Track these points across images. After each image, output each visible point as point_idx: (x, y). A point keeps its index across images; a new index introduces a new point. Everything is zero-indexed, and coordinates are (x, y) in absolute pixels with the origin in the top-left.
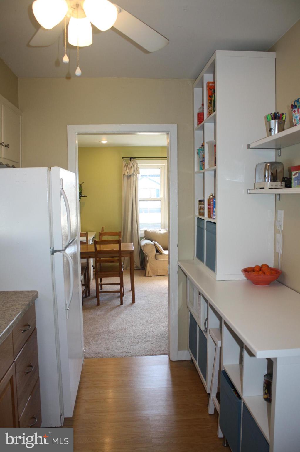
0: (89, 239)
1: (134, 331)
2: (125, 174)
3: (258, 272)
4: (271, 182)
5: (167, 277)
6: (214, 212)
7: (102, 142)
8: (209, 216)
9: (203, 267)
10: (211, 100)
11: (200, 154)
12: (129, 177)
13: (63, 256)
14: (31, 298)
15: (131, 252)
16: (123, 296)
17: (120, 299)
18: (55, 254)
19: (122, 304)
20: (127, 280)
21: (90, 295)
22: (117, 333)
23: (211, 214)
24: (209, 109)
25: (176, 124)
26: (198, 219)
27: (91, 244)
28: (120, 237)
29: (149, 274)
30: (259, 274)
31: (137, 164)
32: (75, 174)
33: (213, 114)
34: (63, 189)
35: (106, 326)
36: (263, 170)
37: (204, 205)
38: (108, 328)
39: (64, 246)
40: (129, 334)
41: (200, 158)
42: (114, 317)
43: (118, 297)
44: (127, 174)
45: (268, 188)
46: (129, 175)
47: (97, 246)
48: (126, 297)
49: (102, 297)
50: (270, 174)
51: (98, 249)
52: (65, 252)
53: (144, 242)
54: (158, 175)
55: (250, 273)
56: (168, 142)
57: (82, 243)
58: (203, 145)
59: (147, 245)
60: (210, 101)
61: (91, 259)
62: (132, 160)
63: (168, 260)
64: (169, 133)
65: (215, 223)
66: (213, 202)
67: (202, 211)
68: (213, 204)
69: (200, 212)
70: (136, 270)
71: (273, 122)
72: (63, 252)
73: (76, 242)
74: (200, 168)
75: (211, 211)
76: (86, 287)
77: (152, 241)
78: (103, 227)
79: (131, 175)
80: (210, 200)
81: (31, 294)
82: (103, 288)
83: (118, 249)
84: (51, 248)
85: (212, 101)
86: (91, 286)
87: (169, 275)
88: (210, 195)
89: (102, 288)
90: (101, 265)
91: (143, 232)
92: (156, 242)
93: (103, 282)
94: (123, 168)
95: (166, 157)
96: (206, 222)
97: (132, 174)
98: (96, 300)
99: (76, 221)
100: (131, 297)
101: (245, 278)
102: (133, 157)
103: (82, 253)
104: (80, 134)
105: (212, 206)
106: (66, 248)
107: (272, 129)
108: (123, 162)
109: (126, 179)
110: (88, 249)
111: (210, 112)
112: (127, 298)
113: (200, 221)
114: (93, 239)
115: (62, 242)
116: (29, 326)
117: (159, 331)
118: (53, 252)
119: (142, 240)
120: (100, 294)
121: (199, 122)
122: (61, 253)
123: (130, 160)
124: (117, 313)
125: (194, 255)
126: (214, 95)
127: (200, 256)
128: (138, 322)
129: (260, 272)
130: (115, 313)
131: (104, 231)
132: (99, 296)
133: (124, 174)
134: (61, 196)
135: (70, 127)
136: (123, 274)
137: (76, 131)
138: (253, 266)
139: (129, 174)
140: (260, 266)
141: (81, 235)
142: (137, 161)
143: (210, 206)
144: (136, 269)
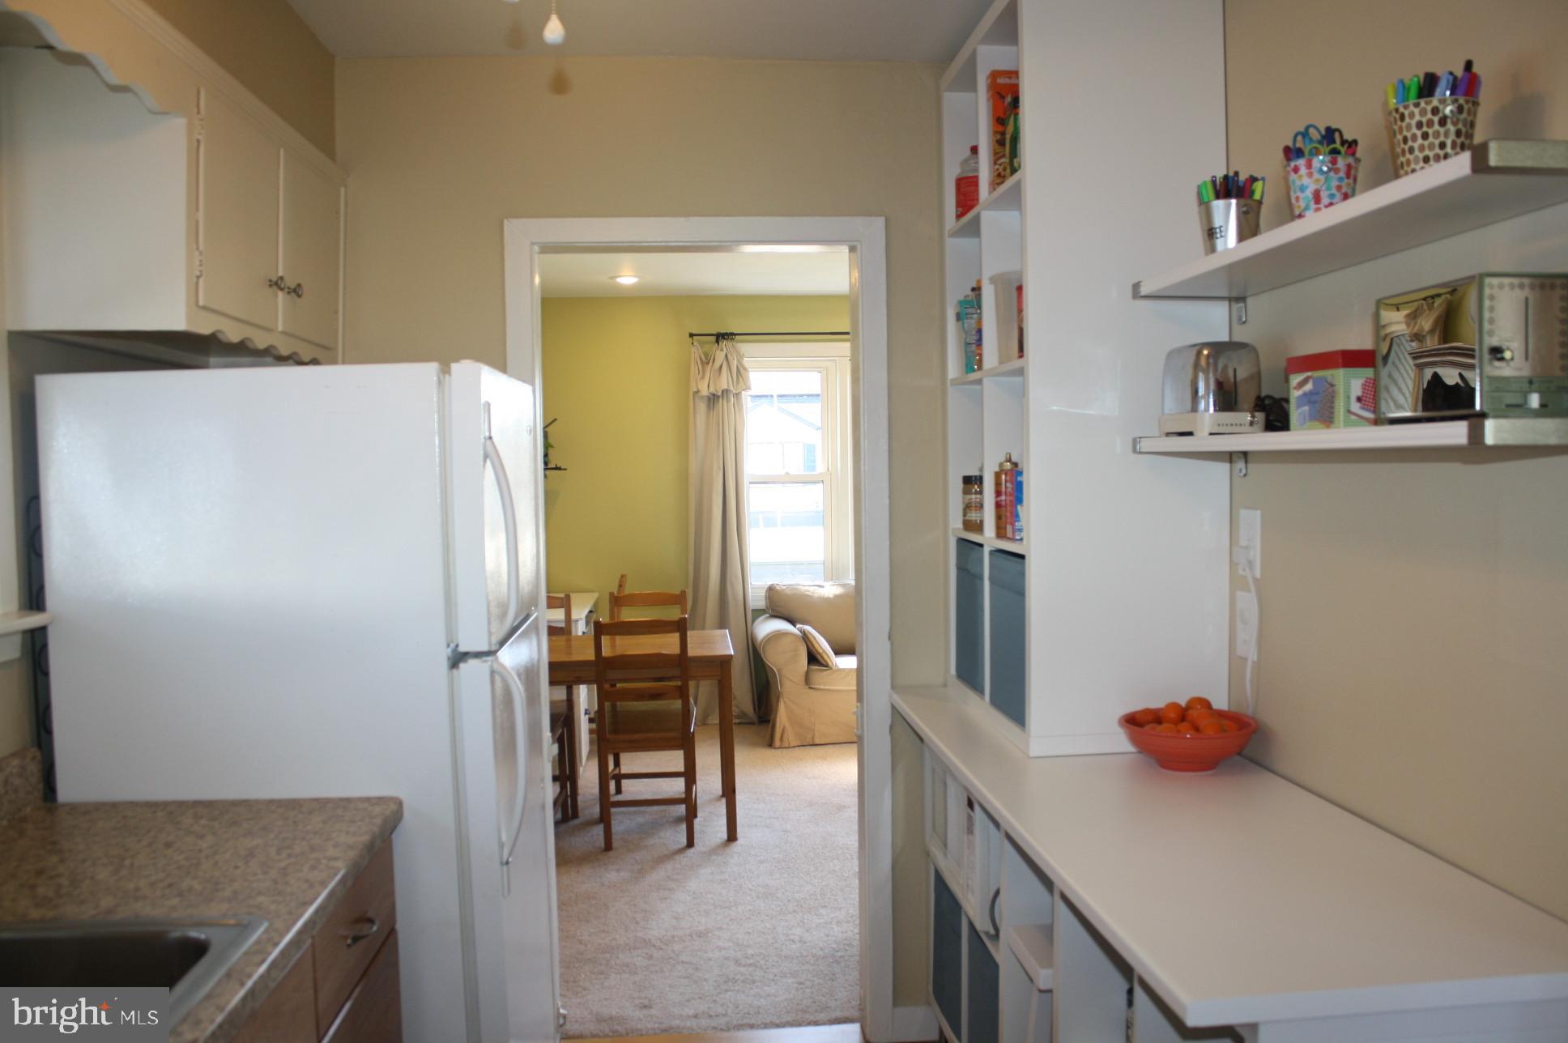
0: (574, 616)
1: (738, 939)
2: (698, 392)
3: (1176, 724)
4: (1215, 410)
5: (854, 748)
6: (1016, 516)
7: (618, 280)
8: (1001, 533)
9: (980, 710)
10: (1003, 134)
11: (967, 318)
12: (713, 399)
13: (493, 673)
14: (378, 821)
15: (724, 662)
16: (696, 816)
17: (684, 826)
18: (462, 665)
19: (690, 843)
20: (708, 759)
21: (580, 814)
22: (677, 947)
23: (1006, 523)
24: (995, 163)
25: (881, 216)
26: (962, 542)
27: (580, 633)
28: (684, 611)
29: (785, 739)
30: (1178, 731)
31: (740, 357)
32: (530, 388)
33: (1010, 182)
34: (490, 438)
35: (637, 923)
36: (1190, 370)
37: (981, 492)
38: (645, 928)
39: (495, 639)
40: (720, 949)
41: (966, 332)
42: (664, 889)
43: (679, 820)
44: (705, 392)
45: (1206, 434)
46: (714, 395)
47: (605, 640)
48: (705, 820)
49: (622, 821)
50: (1212, 386)
51: (606, 652)
52: (497, 658)
53: (766, 628)
54: (808, 396)
55: (1147, 728)
56: (853, 280)
57: (553, 631)
58: (977, 290)
59: (777, 636)
60: (999, 137)
61: (581, 686)
62: (724, 343)
63: (855, 688)
64: (859, 246)
65: (1022, 557)
66: (1012, 484)
67: (973, 516)
68: (1012, 489)
69: (967, 518)
70: (739, 723)
71: (1218, 205)
72: (490, 658)
73: (535, 627)
74: (967, 365)
75: (1008, 514)
76: (563, 787)
77: (793, 622)
78: (623, 576)
79: (720, 394)
80: (1003, 477)
81: (377, 810)
82: (623, 789)
83: (676, 650)
84: (448, 646)
85: (1008, 137)
86: (581, 783)
87: (858, 741)
88: (1003, 459)
89: (619, 791)
90: (619, 709)
91: (763, 593)
92: (808, 628)
93: (624, 769)
94: (694, 369)
95: (847, 333)
96: (992, 553)
97: (723, 391)
98: (599, 830)
99: (535, 551)
100: (724, 821)
101: (1130, 748)
102: (727, 334)
103: (553, 666)
104: (547, 249)
105: (1009, 498)
106: (502, 643)
107: (1218, 230)
108: (693, 349)
109: (702, 407)
110: (570, 654)
111: (999, 175)
112: (711, 823)
113: (968, 548)
114: (587, 617)
115: (489, 623)
116: (371, 921)
117: (826, 938)
118: (458, 659)
119: (764, 617)
120: (613, 810)
121: (960, 209)
122: (485, 661)
123: (717, 342)
124: (675, 877)
125: (947, 669)
126: (1012, 116)
127: (968, 673)
128: (749, 907)
129: (1183, 726)
130: (668, 877)
131: (628, 590)
132: (612, 817)
133: (696, 390)
134: (485, 461)
135: (512, 227)
136: (697, 739)
137: (534, 241)
138: (1157, 703)
139: (712, 390)
140: (1183, 703)
141: (552, 603)
142: (739, 344)
143: (1003, 498)
144: (737, 721)
